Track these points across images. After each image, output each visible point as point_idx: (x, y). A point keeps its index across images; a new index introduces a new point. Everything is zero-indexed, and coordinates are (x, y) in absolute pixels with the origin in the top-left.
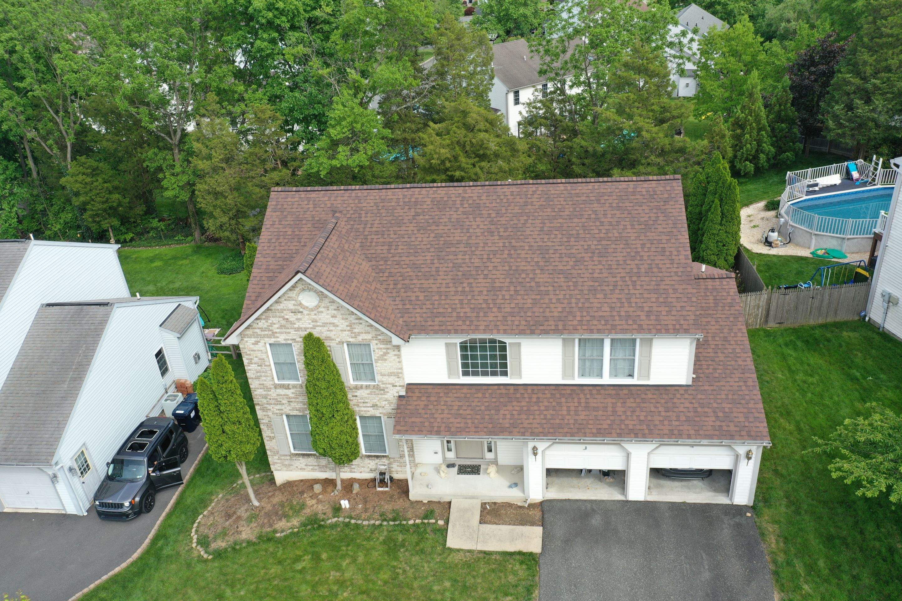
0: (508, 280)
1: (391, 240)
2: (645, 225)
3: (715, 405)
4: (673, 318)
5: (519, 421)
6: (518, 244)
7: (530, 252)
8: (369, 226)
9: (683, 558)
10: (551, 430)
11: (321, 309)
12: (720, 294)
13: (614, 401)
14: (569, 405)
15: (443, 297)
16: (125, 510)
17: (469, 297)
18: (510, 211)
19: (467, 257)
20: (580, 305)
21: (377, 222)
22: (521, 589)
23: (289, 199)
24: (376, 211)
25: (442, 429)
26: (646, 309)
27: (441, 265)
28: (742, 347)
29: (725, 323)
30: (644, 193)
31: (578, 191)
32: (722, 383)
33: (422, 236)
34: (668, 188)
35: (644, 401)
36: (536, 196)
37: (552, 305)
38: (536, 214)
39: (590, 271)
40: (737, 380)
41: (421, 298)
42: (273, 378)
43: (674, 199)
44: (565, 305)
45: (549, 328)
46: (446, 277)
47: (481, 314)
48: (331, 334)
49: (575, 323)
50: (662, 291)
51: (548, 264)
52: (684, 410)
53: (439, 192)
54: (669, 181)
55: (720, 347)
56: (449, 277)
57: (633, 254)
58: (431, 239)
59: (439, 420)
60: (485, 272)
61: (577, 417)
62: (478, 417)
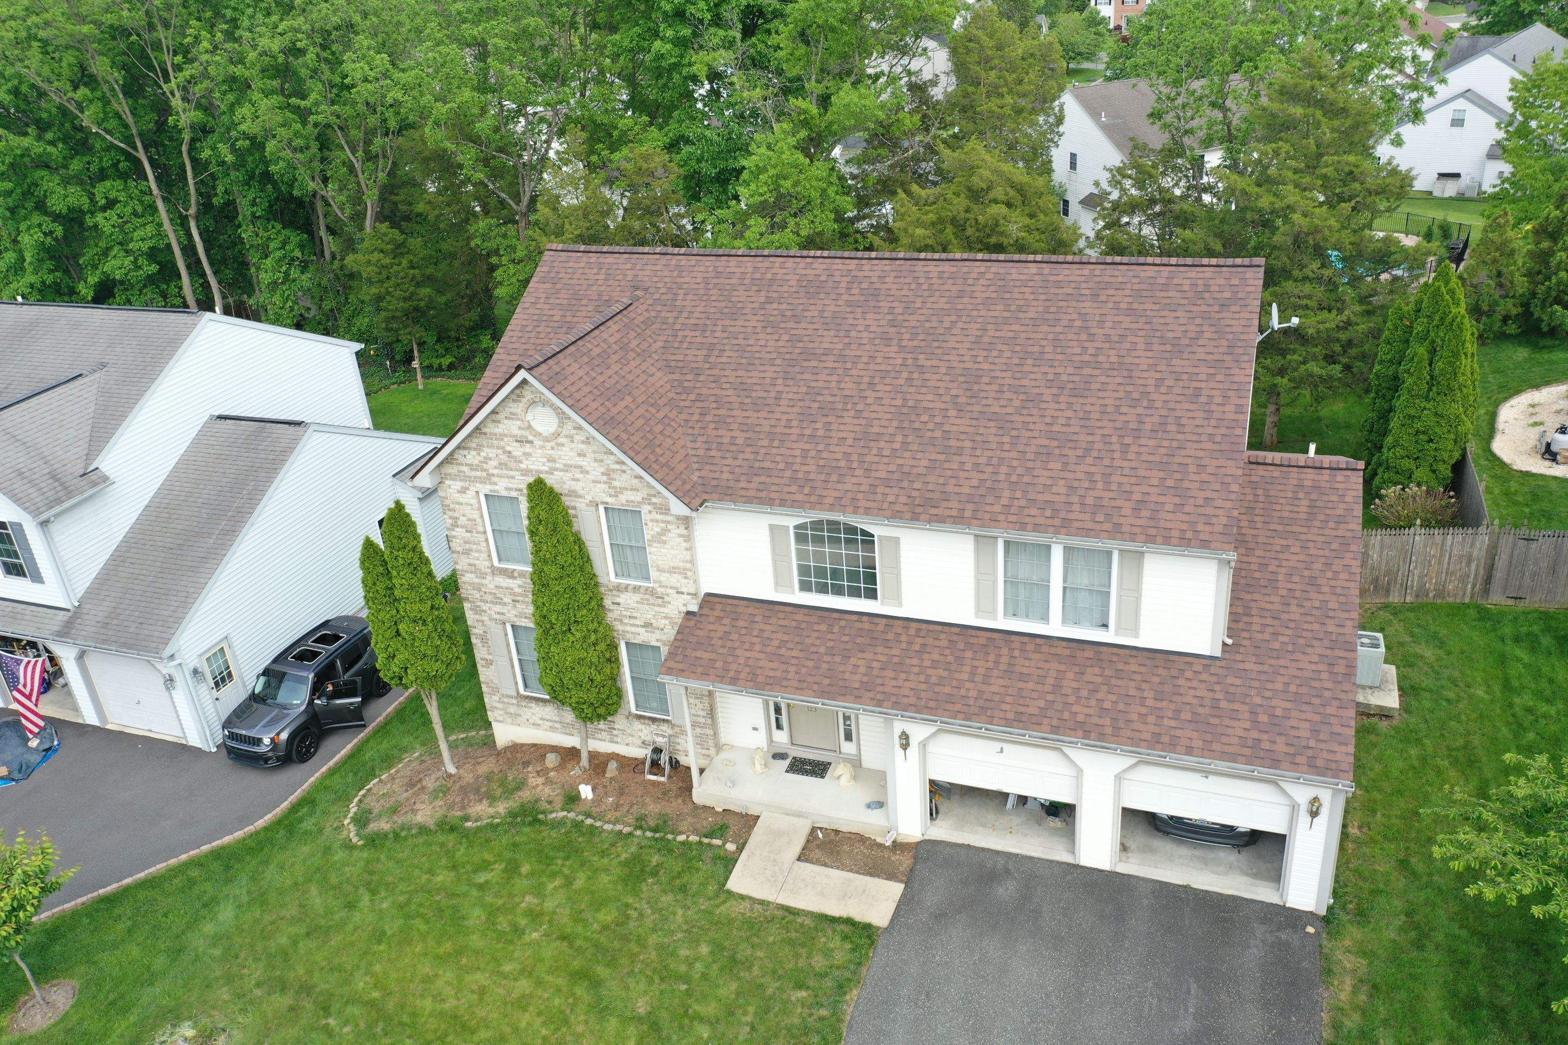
0: (895, 424)
1: (715, 341)
2: (1173, 345)
3: (1258, 700)
4: (1185, 518)
5: (879, 681)
6: (929, 363)
7: (947, 378)
8: (685, 315)
9: (1150, 984)
10: (931, 704)
11: (560, 440)
12: (1325, 498)
13: (1062, 667)
14: (976, 663)
15: (776, 443)
16: (262, 749)
17: (821, 447)
18: (929, 305)
19: (835, 378)
20: (1014, 478)
21: (700, 309)
22: (829, 983)
23: (571, 264)
24: (702, 292)
25: (742, 676)
26: (1137, 497)
27: (787, 389)
28: (1342, 599)
29: (1321, 553)
30: (1186, 288)
31: (1060, 278)
32: (1282, 662)
33: (769, 337)
34: (1235, 281)
35: (1119, 674)
36: (982, 282)
37: (961, 474)
38: (975, 313)
39: (1048, 420)
40: (1315, 659)
41: (740, 441)
42: (490, 556)
43: (1242, 303)
44: (985, 476)
45: (947, 512)
46: (789, 410)
47: (834, 478)
48: (577, 487)
49: (997, 508)
50: (1175, 467)
51: (974, 401)
52: (1194, 701)
53: (814, 266)
54: (1240, 269)
55: (1297, 594)
56: (796, 410)
57: (1135, 396)
58: (781, 343)
59: (741, 660)
60: (859, 407)
61: (984, 688)
62: (810, 664)
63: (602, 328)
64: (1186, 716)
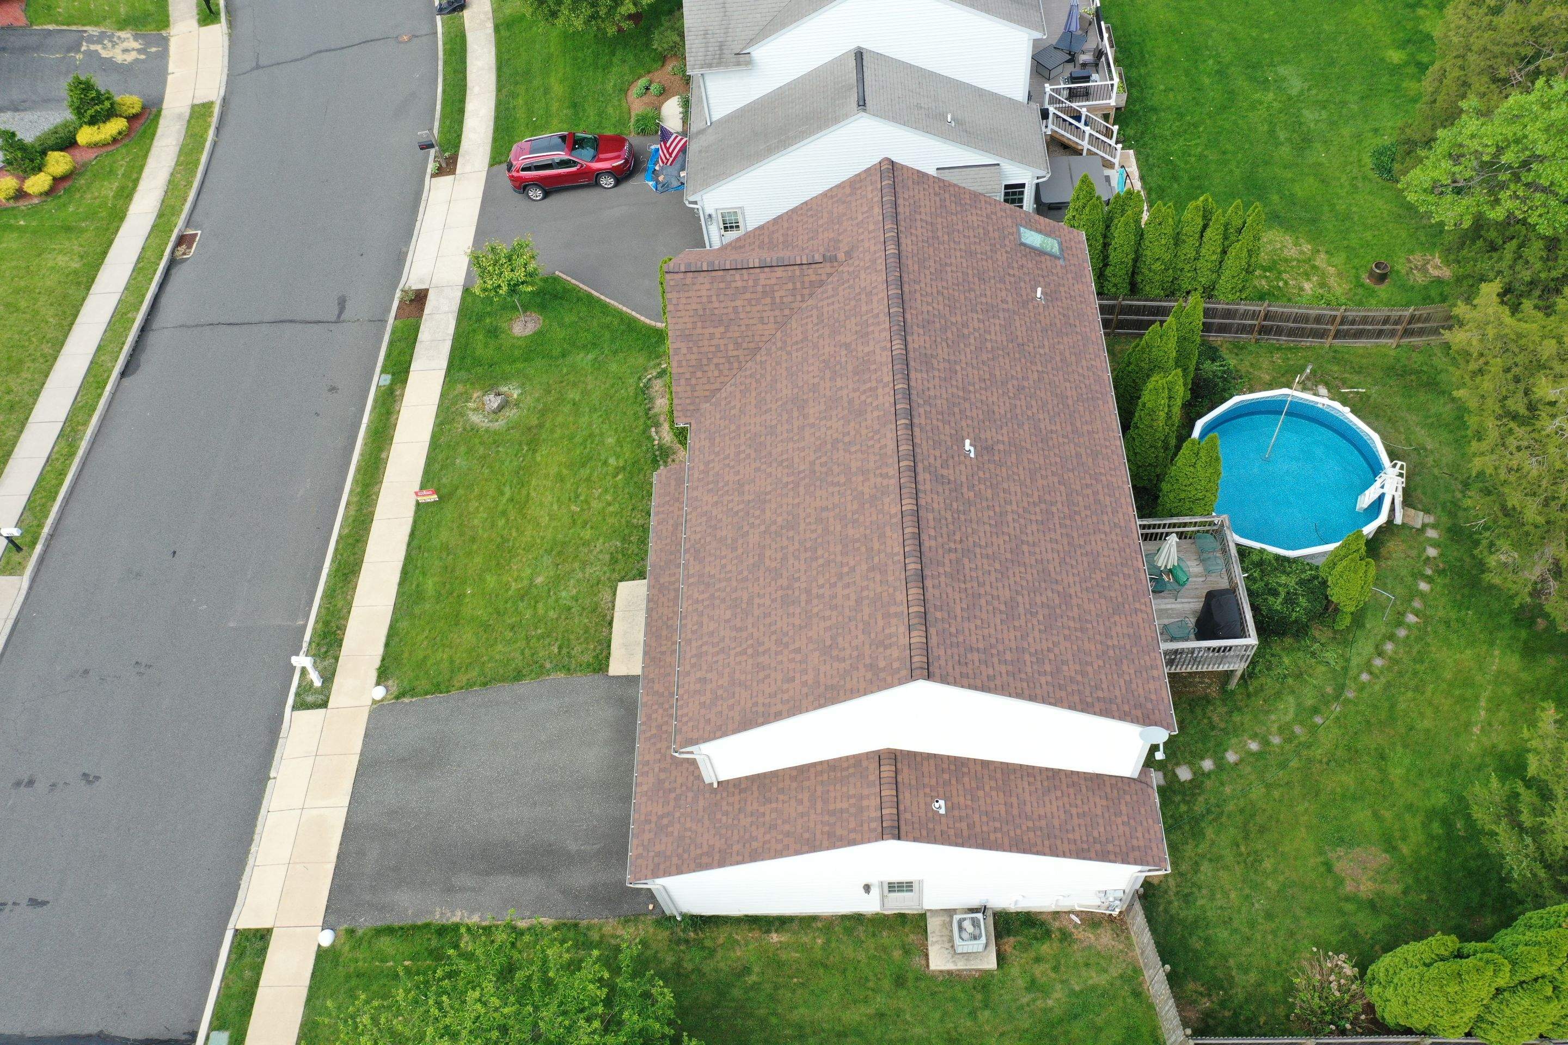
63: (766, 270)
64: (662, 776)
